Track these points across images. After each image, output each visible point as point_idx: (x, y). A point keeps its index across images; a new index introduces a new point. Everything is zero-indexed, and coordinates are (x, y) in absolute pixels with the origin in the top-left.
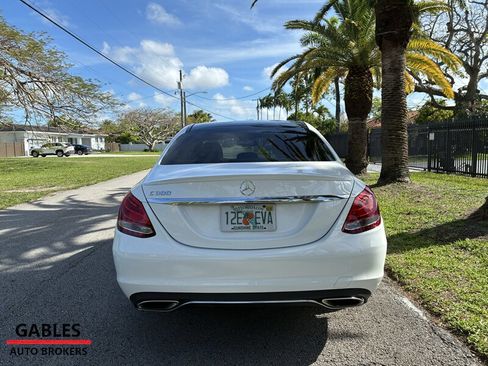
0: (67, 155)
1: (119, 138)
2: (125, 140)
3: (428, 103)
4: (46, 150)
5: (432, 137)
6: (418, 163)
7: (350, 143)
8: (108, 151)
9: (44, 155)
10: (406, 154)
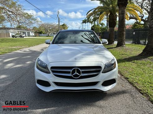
0: (23, 37)
1: (39, 32)
2: (40, 33)
3: (135, 23)
4: (17, 36)
5: (134, 33)
6: (130, 41)
7: (109, 35)
8: (35, 36)
9: (16, 37)
10: (124, 38)
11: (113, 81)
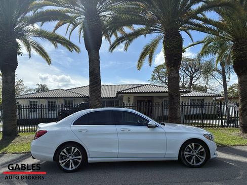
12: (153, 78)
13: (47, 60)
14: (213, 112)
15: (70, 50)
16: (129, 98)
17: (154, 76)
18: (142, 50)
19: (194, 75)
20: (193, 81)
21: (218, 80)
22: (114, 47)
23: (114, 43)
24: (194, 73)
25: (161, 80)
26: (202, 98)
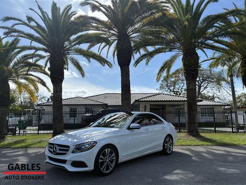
11: (82, 164)
12: (162, 87)
13: (81, 73)
14: (222, 121)
15: (103, 65)
16: (145, 106)
17: (162, 85)
18: (161, 65)
19: (202, 85)
20: (201, 90)
21: (226, 89)
22: (139, 63)
23: (138, 59)
24: (202, 83)
25: (169, 89)
26: (212, 107)
